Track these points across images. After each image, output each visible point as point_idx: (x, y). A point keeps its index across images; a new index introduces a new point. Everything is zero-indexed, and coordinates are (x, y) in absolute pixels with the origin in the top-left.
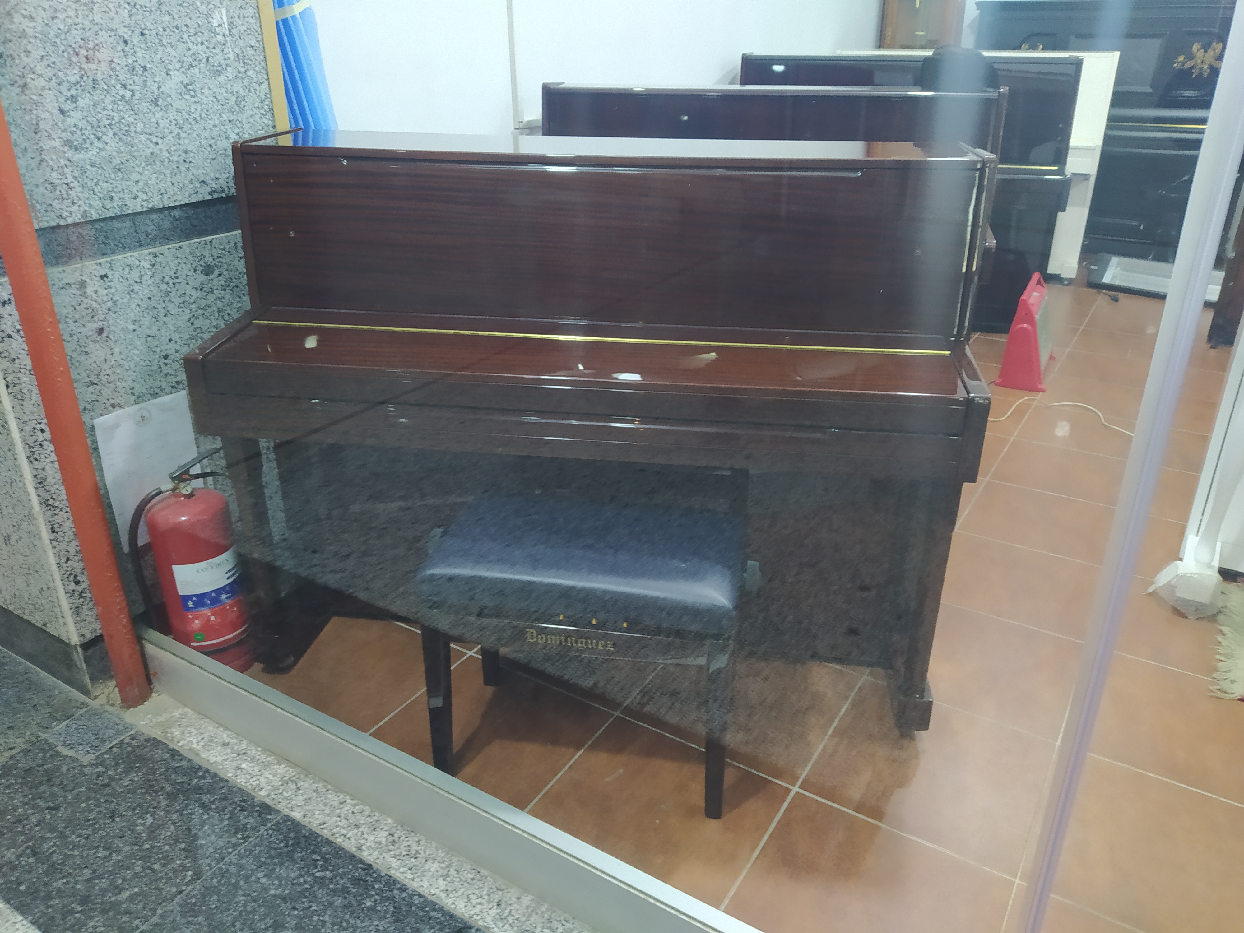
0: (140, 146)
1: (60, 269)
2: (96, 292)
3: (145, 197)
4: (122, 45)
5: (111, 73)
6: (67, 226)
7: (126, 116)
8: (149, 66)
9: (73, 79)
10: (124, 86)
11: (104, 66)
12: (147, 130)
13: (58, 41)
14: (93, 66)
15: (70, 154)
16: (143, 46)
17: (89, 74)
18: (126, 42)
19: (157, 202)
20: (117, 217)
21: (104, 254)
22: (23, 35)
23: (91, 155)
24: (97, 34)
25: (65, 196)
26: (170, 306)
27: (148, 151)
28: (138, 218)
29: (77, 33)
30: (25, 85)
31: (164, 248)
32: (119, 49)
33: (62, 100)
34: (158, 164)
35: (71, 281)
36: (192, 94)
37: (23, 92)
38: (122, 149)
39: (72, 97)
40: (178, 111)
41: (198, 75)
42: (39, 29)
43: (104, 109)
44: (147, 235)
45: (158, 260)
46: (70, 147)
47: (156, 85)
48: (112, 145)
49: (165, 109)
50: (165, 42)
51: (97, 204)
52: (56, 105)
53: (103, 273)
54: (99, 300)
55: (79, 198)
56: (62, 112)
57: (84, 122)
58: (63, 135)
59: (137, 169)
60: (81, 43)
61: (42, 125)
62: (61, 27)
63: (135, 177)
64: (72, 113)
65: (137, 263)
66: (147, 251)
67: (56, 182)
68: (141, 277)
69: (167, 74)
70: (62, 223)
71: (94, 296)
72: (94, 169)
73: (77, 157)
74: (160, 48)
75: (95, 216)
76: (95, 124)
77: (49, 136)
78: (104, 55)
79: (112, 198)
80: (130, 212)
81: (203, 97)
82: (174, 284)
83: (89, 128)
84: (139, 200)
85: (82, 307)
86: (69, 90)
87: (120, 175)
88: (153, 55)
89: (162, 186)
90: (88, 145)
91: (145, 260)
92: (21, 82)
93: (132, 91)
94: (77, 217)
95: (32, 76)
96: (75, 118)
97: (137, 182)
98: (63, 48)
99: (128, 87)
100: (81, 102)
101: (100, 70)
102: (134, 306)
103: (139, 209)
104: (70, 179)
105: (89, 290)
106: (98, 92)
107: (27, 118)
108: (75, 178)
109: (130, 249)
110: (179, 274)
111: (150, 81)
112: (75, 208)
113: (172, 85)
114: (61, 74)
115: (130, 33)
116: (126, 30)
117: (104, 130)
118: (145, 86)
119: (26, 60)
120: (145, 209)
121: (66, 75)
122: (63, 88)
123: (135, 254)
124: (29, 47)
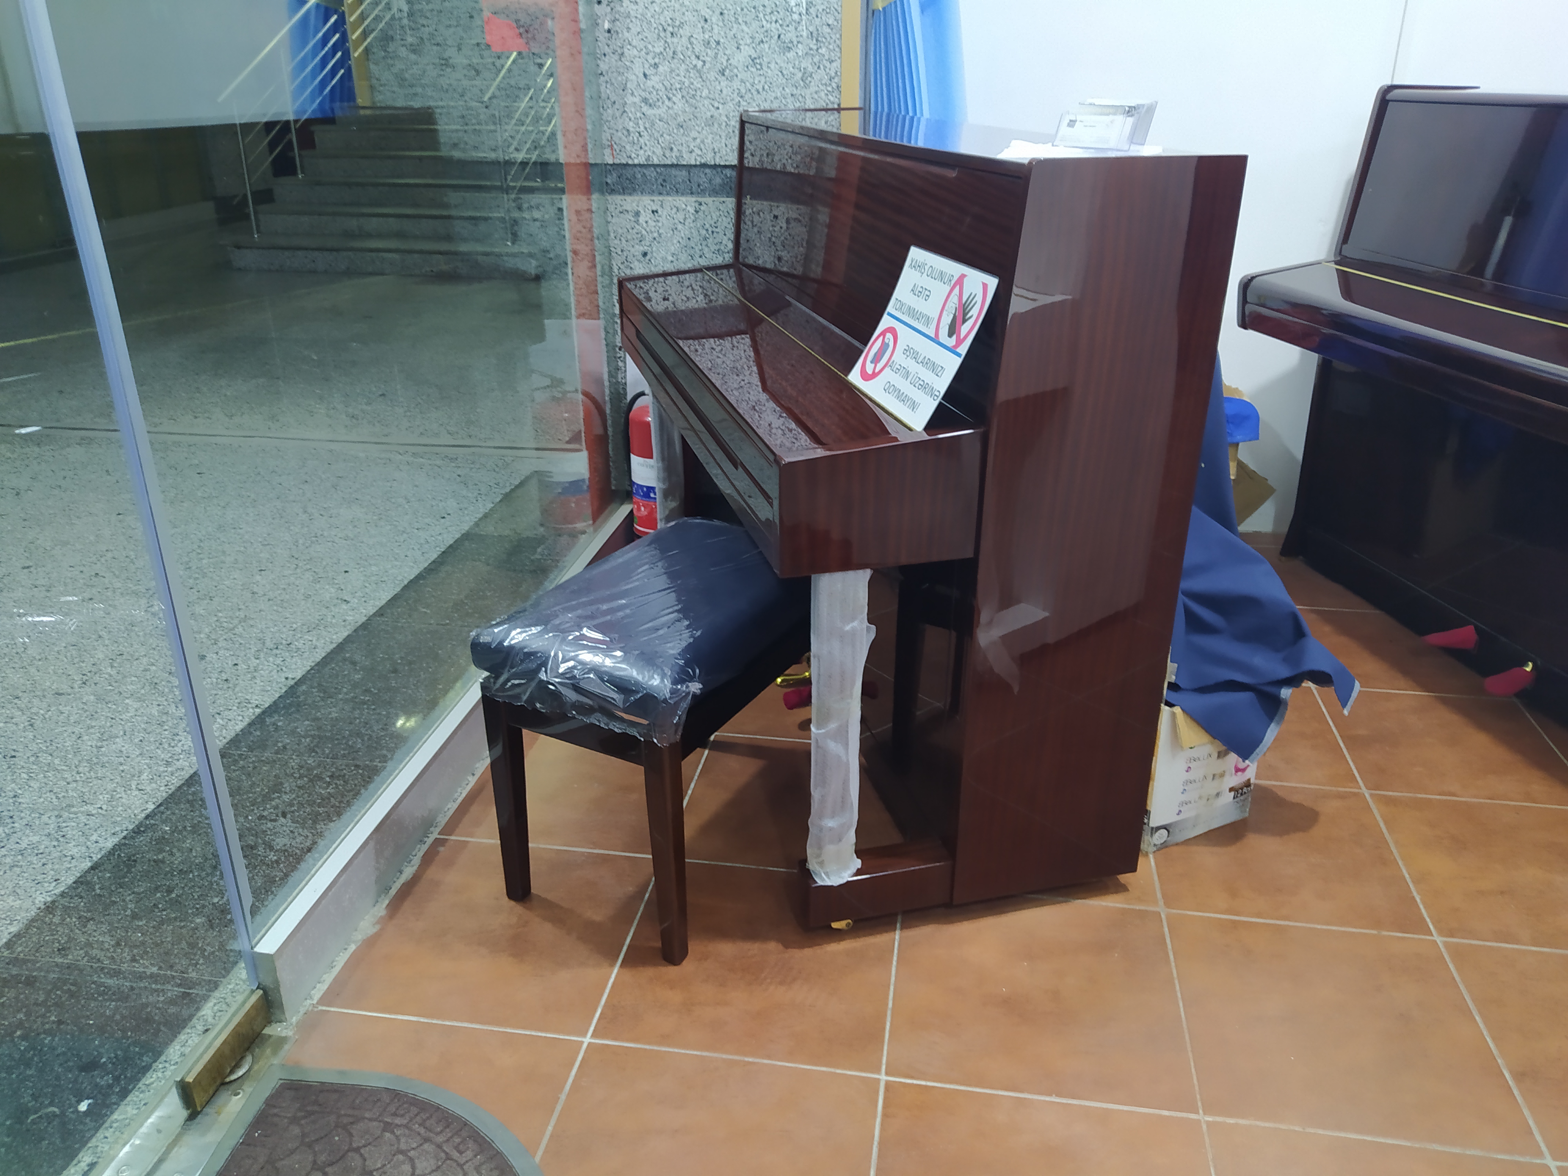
0: (703, 108)
1: (622, 197)
2: (646, 222)
3: (700, 153)
4: (702, 22)
5: (689, 46)
6: (635, 165)
7: (695, 83)
8: (722, 40)
9: (657, 50)
10: (698, 57)
11: (684, 40)
12: (711, 96)
13: (652, 20)
14: (675, 40)
15: (645, 109)
16: (721, 24)
17: (671, 46)
18: (706, 20)
19: (709, 159)
20: (672, 166)
21: (660, 194)
22: (628, 16)
23: (661, 111)
24: (684, 14)
25: (636, 141)
26: (706, 250)
27: (709, 114)
28: (693, 170)
29: (668, 14)
30: (622, 54)
31: (709, 200)
32: (699, 26)
33: (647, 66)
34: (716, 125)
35: (629, 208)
36: (759, 67)
37: (620, 60)
38: (687, 110)
39: (655, 64)
40: (742, 81)
41: (767, 50)
42: (640, 11)
43: (678, 75)
44: (699, 186)
45: (702, 208)
46: (646, 103)
47: (726, 58)
48: (679, 105)
49: (730, 79)
50: (740, 21)
51: (659, 152)
52: (642, 70)
53: (654, 209)
54: (648, 230)
55: (646, 145)
56: (645, 75)
57: (661, 85)
58: (643, 94)
59: (697, 128)
60: (670, 22)
61: (629, 85)
62: (657, 9)
63: (694, 134)
64: (652, 77)
65: (684, 206)
66: (694, 199)
67: (631, 129)
68: (685, 219)
69: (738, 48)
70: (630, 162)
71: (645, 225)
72: (661, 123)
73: (649, 112)
74: (735, 25)
75: (656, 162)
76: (669, 86)
77: (632, 94)
78: (686, 31)
79: (671, 149)
80: (685, 163)
81: (769, 71)
82: (713, 232)
83: (663, 89)
84: (694, 154)
85: (635, 231)
86: (653, 59)
87: (681, 130)
88: (728, 31)
89: (716, 146)
90: (660, 103)
91: (691, 206)
92: (619, 51)
93: (704, 62)
94: (641, 160)
95: (629, 47)
96: (654, 81)
97: (695, 139)
98: (655, 25)
99: (701, 58)
100: (661, 69)
101: (679, 44)
102: (675, 242)
103: (693, 163)
104: (642, 128)
105: (642, 220)
106: (676, 61)
107: (620, 78)
108: (646, 128)
109: (683, 194)
110: (719, 224)
111: (721, 53)
112: (642, 152)
113: (740, 59)
114: (650, 47)
115: (711, 13)
116: (708, 10)
117: (675, 92)
118: (716, 57)
119: (626, 34)
120: (698, 163)
121: (654, 46)
122: (649, 57)
123: (684, 199)
124: (630, 26)
